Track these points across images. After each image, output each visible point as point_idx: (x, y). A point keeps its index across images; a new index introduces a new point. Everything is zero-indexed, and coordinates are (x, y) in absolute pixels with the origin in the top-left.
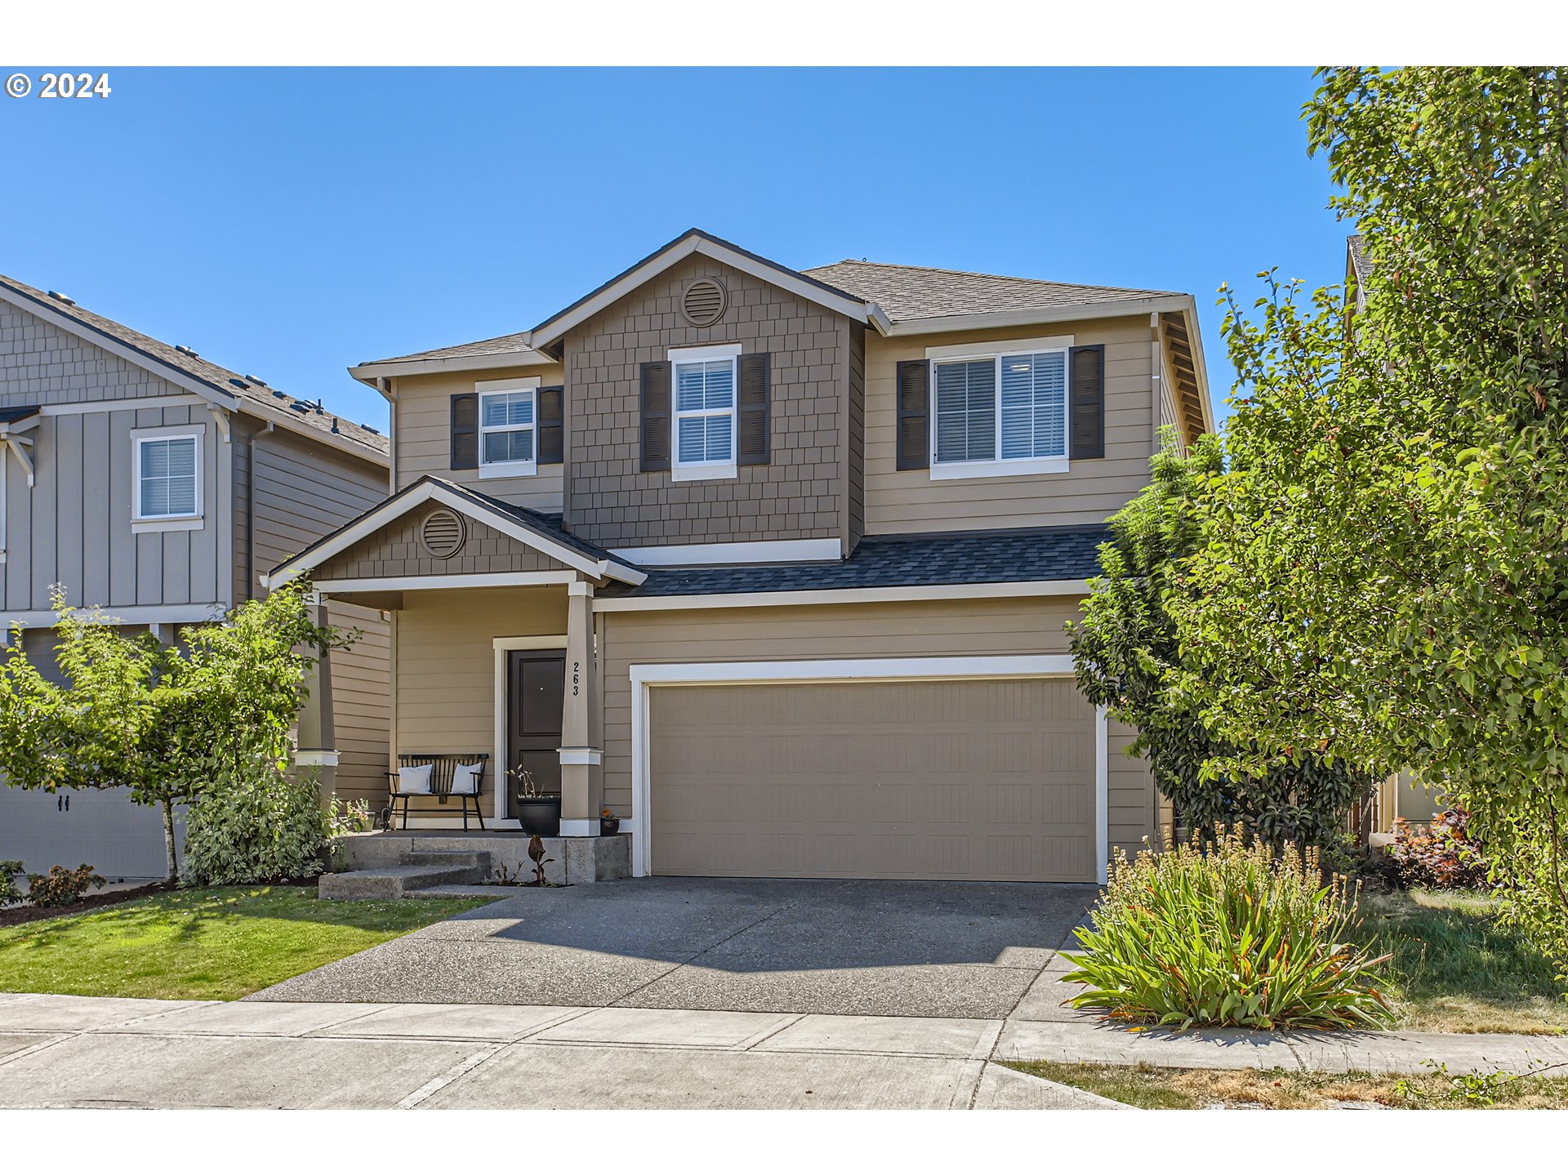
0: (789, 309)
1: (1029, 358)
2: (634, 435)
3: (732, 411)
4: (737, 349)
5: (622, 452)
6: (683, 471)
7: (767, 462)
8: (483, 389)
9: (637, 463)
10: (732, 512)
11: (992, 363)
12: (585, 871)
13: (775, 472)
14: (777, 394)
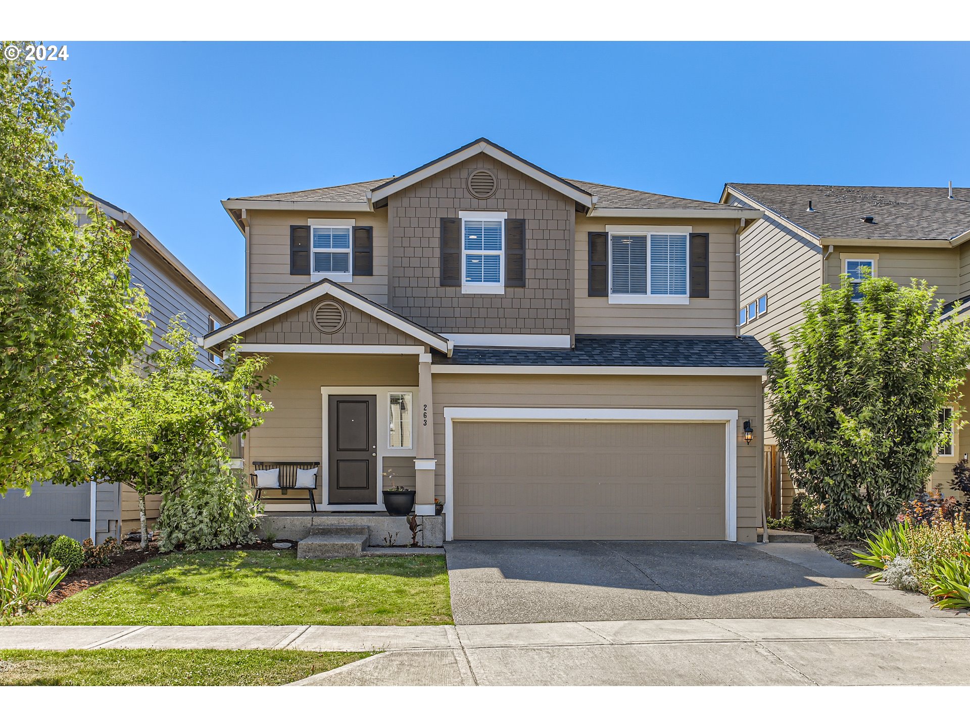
0: (537, 194)
1: (666, 237)
2: (436, 262)
3: (501, 253)
4: (504, 215)
5: (427, 272)
6: (469, 287)
7: (523, 286)
8: (315, 224)
9: (438, 281)
10: (501, 315)
11: (645, 237)
12: (435, 537)
13: (529, 293)
14: (530, 244)
